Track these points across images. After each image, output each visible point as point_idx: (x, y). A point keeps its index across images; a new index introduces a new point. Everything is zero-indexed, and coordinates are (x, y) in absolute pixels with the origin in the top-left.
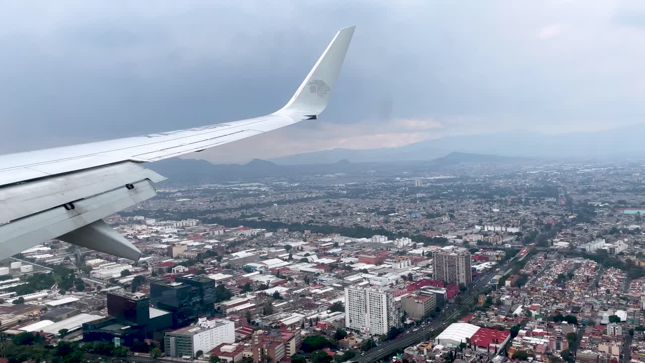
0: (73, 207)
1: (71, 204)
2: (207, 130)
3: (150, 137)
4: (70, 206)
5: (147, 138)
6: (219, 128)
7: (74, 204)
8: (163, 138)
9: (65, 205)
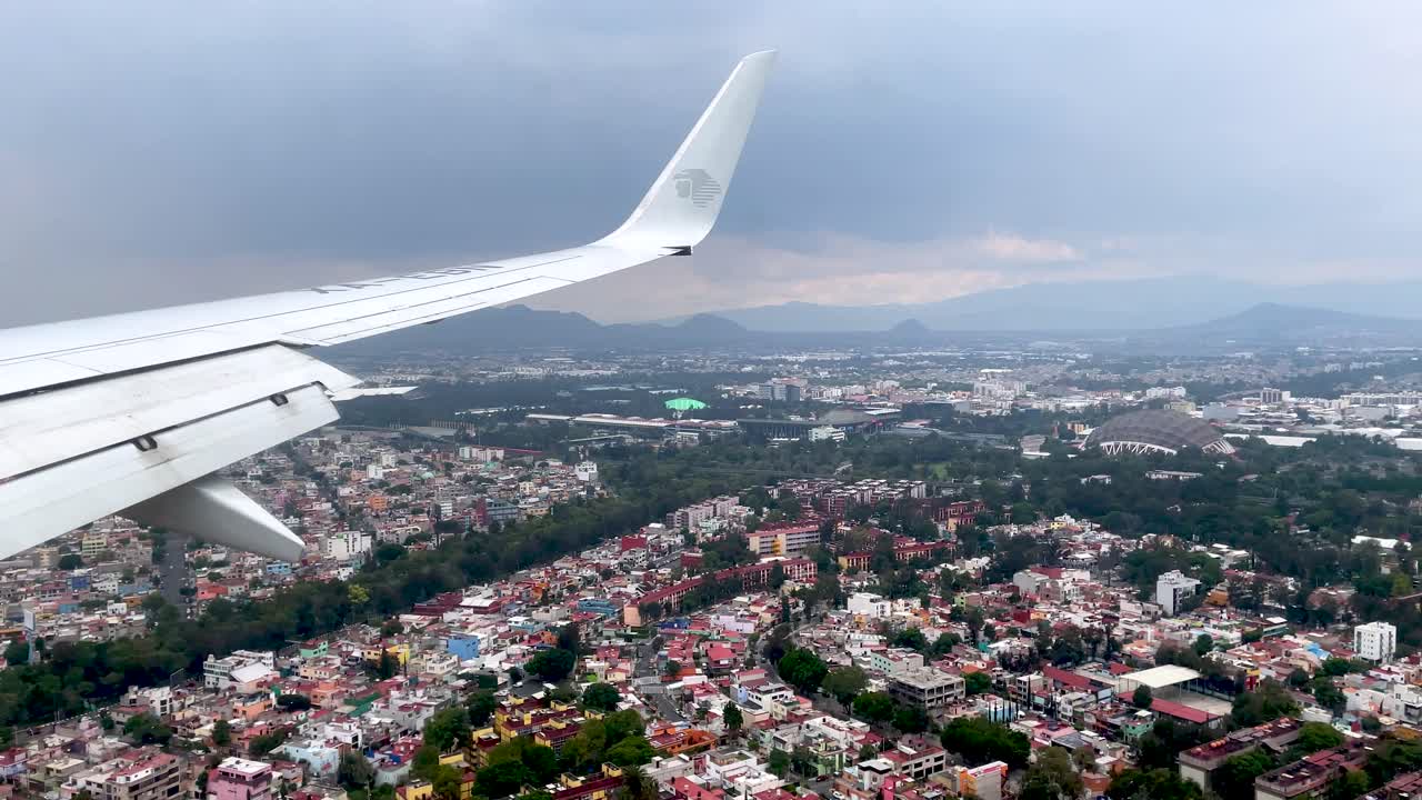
0: (154, 445)
1: (149, 437)
2: (450, 278)
3: (325, 292)
4: (146, 442)
5: (314, 293)
6: (474, 273)
7: (156, 438)
8: (353, 293)
9: (135, 441)
